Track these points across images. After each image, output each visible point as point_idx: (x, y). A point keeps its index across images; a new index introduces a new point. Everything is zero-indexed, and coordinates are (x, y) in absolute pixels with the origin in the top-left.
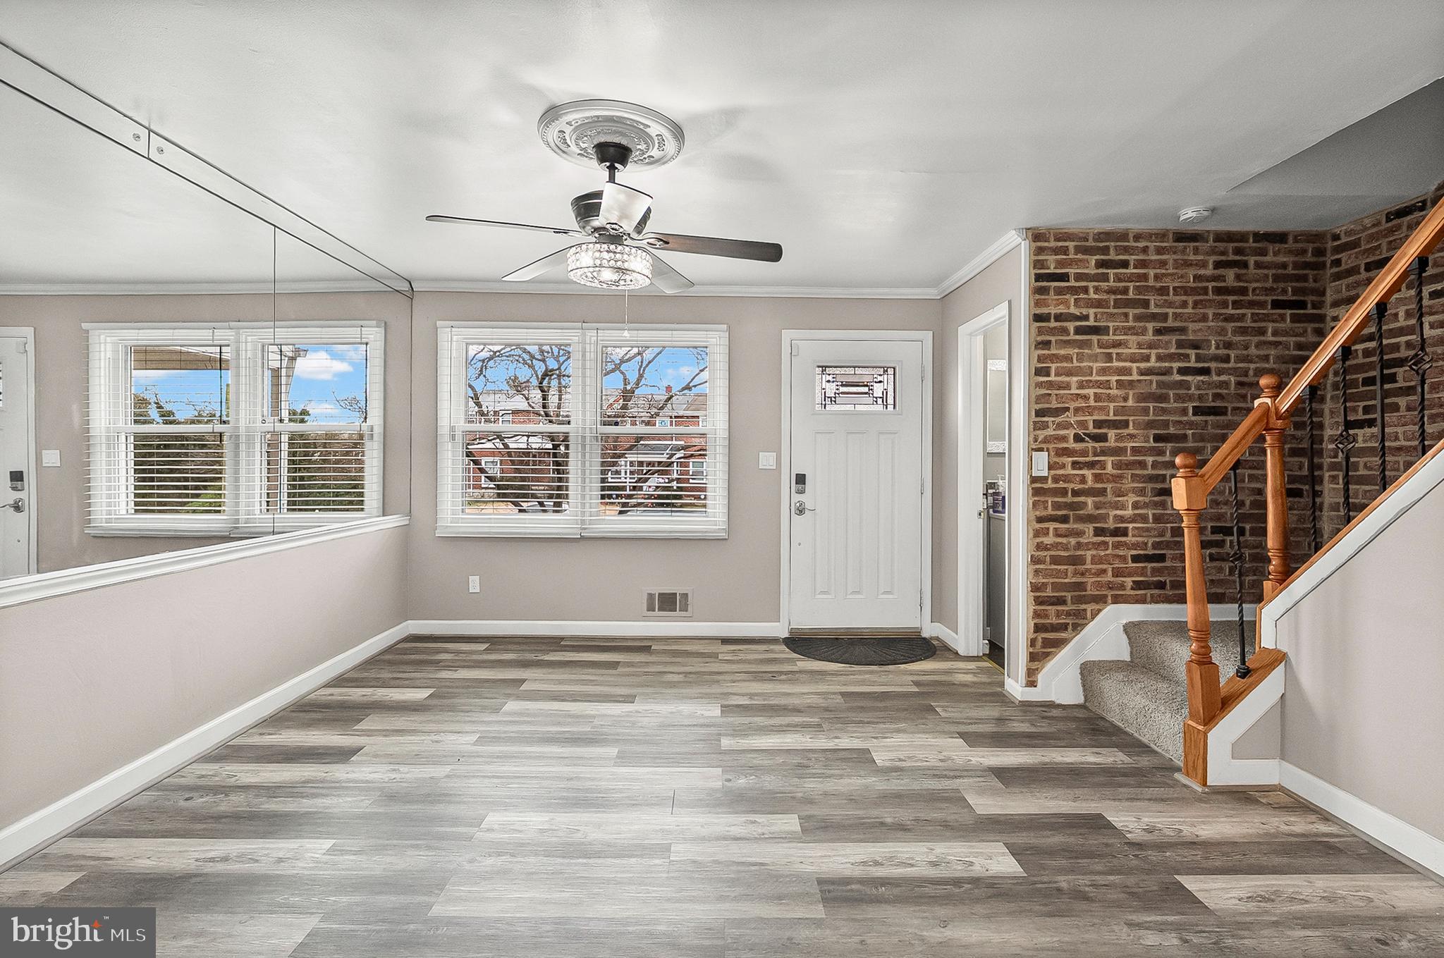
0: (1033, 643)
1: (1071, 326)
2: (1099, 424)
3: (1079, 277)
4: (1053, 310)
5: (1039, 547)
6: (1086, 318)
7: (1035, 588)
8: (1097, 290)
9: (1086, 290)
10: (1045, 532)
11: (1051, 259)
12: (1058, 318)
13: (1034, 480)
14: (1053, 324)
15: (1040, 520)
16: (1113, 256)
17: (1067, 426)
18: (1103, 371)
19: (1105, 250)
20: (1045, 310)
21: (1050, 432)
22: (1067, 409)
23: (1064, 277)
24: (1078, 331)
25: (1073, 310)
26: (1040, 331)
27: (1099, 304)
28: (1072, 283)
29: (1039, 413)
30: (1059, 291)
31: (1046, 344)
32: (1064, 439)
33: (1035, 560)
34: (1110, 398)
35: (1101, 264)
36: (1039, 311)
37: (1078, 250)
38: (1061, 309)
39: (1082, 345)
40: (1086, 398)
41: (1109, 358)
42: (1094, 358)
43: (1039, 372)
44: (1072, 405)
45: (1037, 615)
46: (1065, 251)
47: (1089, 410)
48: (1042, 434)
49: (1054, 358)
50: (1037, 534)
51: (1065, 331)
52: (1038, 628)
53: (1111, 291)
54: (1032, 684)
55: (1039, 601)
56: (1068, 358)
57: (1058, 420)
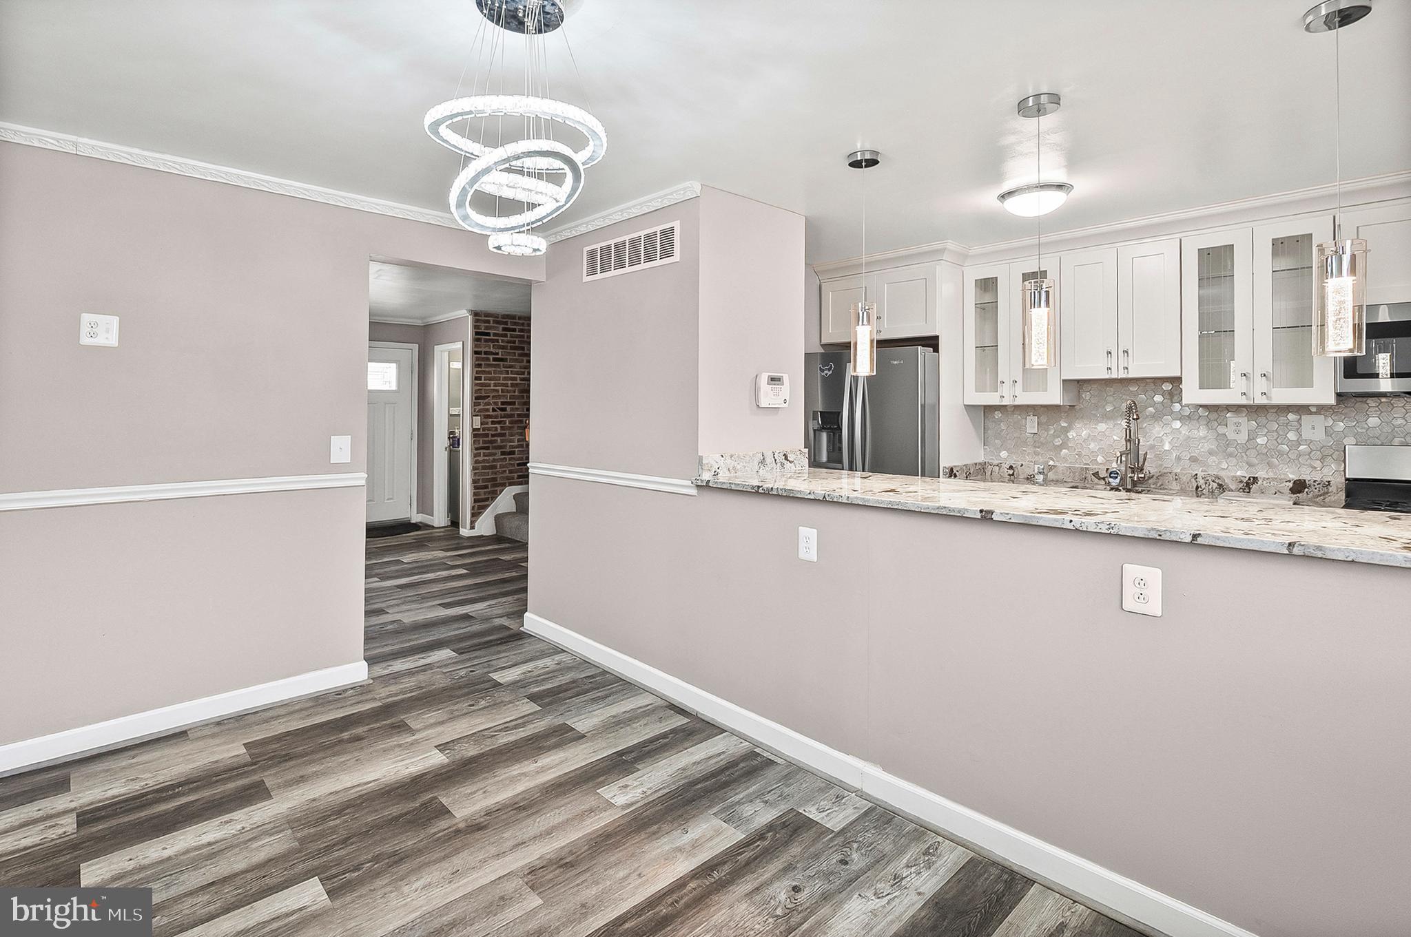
0: (473, 508)
1: (491, 357)
2: (503, 403)
3: (495, 335)
4: (483, 349)
5: (476, 462)
6: (497, 354)
7: (474, 482)
8: (503, 341)
9: (497, 341)
10: (479, 455)
11: (483, 325)
12: (486, 353)
13: (474, 430)
14: (483, 356)
15: (476, 449)
16: (509, 326)
17: (489, 404)
18: (505, 379)
19: (506, 323)
20: (480, 350)
21: (481, 407)
22: (489, 396)
23: (488, 334)
24: (495, 360)
25: (492, 350)
26: (477, 359)
27: (503, 348)
28: (492, 337)
29: (476, 398)
30: (486, 341)
31: (479, 366)
32: (488, 410)
33: (474, 468)
34: (508, 391)
35: (504, 329)
36: (476, 349)
37: (495, 322)
38: (487, 349)
39: (495, 366)
40: (497, 391)
41: (507, 373)
42: (501, 373)
43: (476, 378)
44: (491, 395)
45: (475, 494)
46: (488, 322)
47: (499, 397)
48: (478, 408)
49: (484, 372)
50: (475, 456)
51: (488, 359)
52: (475, 501)
53: (509, 342)
54: (472, 528)
55: (476, 488)
56: (489, 373)
57: (486, 401)
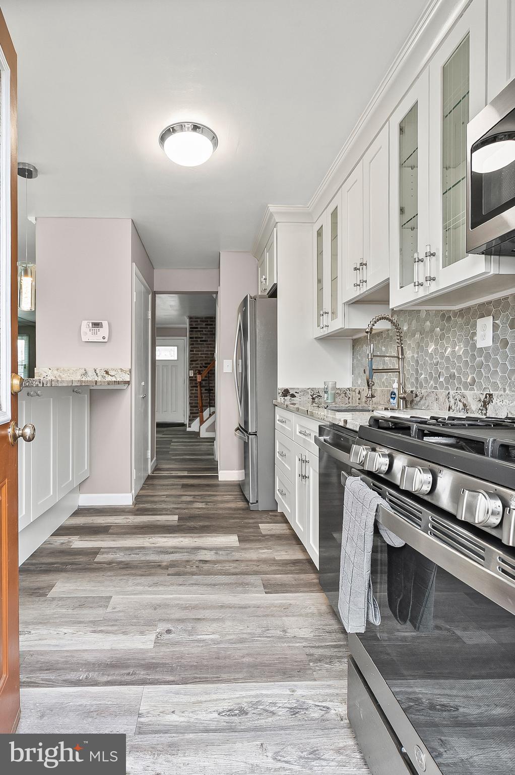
0: (190, 417)
1: (199, 340)
2: (205, 364)
3: (201, 328)
4: (195, 336)
5: (192, 393)
6: (203, 338)
7: (190, 403)
8: (205, 331)
10: (193, 390)
11: (194, 323)
12: (196, 338)
13: (190, 377)
14: (194, 339)
15: (192, 387)
16: (209, 323)
17: (198, 364)
18: (207, 351)
19: (207, 321)
20: (193, 336)
21: (194, 365)
22: (198, 360)
23: (197, 328)
24: (201, 341)
25: (199, 336)
26: (191, 341)
27: (206, 334)
28: (199, 329)
29: (191, 361)
30: (196, 331)
31: (193, 344)
32: (197, 367)
33: (190, 397)
34: (208, 357)
35: (206, 325)
36: (191, 336)
37: (200, 321)
38: (197, 336)
39: (202, 344)
40: (203, 357)
41: (208, 347)
42: (204, 347)
45: (190, 410)
46: (197, 321)
47: (204, 360)
48: (192, 366)
49: (194, 348)
50: (191, 390)
51: (197, 341)
52: (191, 413)
53: (209, 331)
54: (190, 427)
55: (191, 407)
56: (198, 348)
57: (196, 362)
